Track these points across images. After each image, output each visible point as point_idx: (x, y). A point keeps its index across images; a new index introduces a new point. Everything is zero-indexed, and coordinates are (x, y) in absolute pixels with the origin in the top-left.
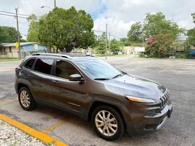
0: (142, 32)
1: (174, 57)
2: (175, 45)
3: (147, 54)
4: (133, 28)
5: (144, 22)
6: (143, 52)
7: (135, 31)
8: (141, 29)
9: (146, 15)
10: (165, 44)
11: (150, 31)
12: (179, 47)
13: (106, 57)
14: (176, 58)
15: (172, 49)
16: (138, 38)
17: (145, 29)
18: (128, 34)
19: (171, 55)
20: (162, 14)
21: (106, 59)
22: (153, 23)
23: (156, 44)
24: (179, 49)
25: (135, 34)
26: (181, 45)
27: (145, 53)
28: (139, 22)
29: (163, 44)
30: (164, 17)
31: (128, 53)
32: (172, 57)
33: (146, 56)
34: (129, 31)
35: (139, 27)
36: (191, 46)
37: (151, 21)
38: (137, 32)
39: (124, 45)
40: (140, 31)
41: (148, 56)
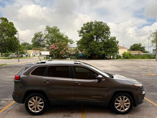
0: (44, 40)
1: (70, 59)
2: (70, 51)
3: (51, 57)
4: (36, 36)
5: (45, 32)
6: (48, 55)
7: (38, 39)
8: (42, 37)
9: (46, 27)
10: (64, 50)
11: (50, 39)
12: (72, 52)
13: (19, 60)
14: (71, 59)
15: (68, 53)
16: (41, 44)
17: (46, 38)
18: (32, 40)
19: (68, 57)
20: (57, 28)
21: (19, 62)
22: (51, 34)
23: (57, 49)
24: (72, 53)
25: (38, 40)
26: (73, 50)
27: (50, 56)
28: (41, 32)
29: (63, 49)
30: (58, 30)
31: (31, 55)
32: (69, 58)
33: (50, 58)
34: (33, 38)
35: (41, 36)
36: (79, 51)
37: (50, 32)
38: (39, 39)
39: (28, 49)
40: (42, 38)
41: (52, 58)
